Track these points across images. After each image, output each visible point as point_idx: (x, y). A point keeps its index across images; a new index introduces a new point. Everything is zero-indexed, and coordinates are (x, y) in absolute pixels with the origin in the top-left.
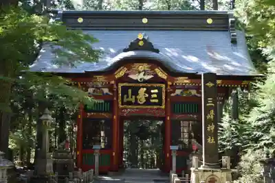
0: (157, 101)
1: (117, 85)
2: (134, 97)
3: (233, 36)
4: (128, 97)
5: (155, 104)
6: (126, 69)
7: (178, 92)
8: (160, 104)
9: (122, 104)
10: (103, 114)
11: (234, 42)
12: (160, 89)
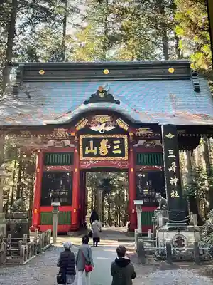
0: (120, 152)
1: (78, 137)
2: (96, 148)
3: (195, 84)
4: (90, 149)
5: (117, 155)
6: (87, 121)
7: (141, 142)
8: (123, 155)
9: (85, 155)
10: (63, 167)
11: (197, 90)
12: (122, 140)
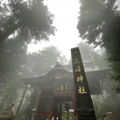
0: (68, 89)
2: (59, 88)
4: (57, 89)
5: (67, 91)
9: (55, 92)
12: (68, 84)
